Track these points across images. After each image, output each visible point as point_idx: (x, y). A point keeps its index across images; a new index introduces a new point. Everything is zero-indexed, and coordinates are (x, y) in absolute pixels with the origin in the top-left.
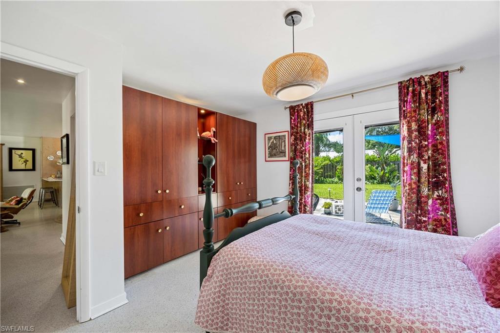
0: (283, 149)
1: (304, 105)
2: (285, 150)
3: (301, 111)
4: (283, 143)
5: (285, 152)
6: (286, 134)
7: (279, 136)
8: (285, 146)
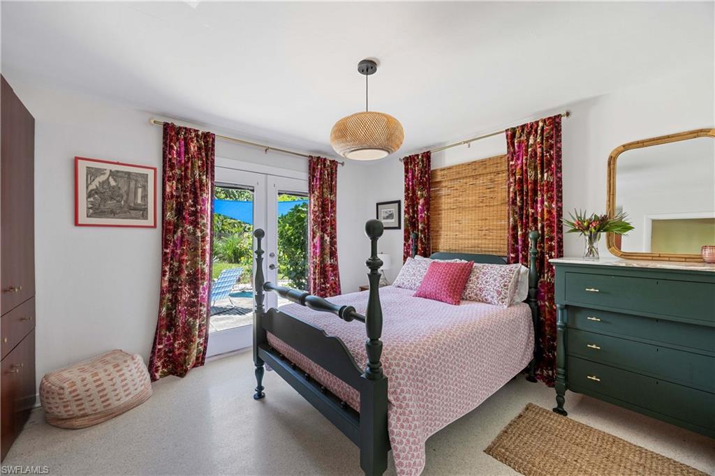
0: (139, 201)
1: (200, 133)
2: (146, 204)
3: (192, 141)
4: (140, 190)
5: (145, 210)
6: (151, 173)
7: (129, 174)
8: (145, 197)
